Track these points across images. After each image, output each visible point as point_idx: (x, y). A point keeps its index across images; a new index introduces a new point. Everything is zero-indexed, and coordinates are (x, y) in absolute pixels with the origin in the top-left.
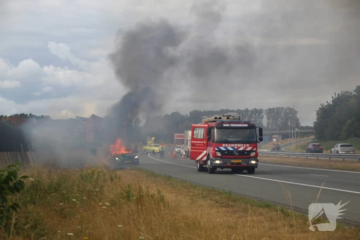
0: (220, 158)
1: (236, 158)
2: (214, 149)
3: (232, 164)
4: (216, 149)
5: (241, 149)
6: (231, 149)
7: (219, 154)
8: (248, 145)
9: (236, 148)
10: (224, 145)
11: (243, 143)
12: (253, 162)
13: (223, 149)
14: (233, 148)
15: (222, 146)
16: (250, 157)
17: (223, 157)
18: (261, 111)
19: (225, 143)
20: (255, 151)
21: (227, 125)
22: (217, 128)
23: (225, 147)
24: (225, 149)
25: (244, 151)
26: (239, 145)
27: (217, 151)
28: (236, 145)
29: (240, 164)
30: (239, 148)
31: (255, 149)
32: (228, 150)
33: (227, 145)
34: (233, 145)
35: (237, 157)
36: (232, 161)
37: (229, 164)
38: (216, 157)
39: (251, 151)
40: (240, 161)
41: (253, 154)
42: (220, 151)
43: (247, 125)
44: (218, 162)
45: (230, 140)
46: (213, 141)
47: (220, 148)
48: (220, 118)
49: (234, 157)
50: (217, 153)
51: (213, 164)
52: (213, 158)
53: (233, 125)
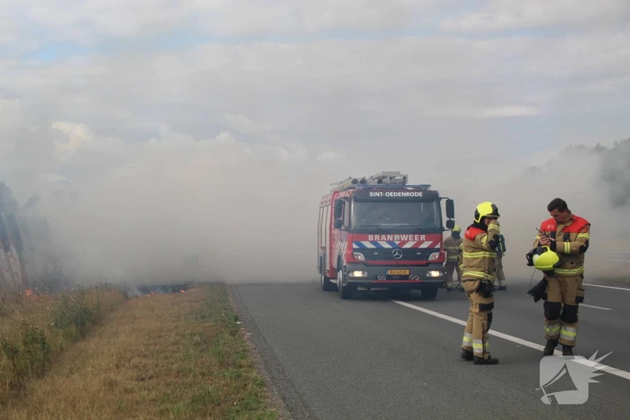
0: (362, 266)
1: (398, 266)
2: (350, 247)
3: (389, 277)
4: (355, 246)
5: (408, 246)
6: (386, 246)
7: (361, 257)
8: (423, 237)
9: (397, 243)
10: (371, 237)
11: (414, 233)
12: (435, 274)
13: (369, 245)
14: (389, 242)
15: (367, 239)
16: (428, 264)
17: (370, 262)
19: (374, 233)
20: (438, 250)
21: (377, 194)
22: (356, 201)
24: (373, 246)
25: (414, 249)
26: (404, 237)
27: (355, 250)
28: (397, 237)
29: (406, 277)
30: (404, 242)
31: (438, 246)
32: (380, 249)
33: (377, 237)
34: (390, 237)
35: (400, 263)
36: (389, 273)
37: (382, 279)
38: (356, 264)
39: (430, 250)
40: (407, 272)
41: (434, 256)
42: (363, 249)
43: (420, 194)
44: (358, 274)
45: (384, 225)
46: (348, 229)
47: (364, 243)
48: (363, 181)
49: (394, 263)
50: (358, 255)
51: (348, 278)
52: (347, 265)
53: (391, 194)
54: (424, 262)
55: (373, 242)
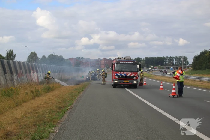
0: (117, 80)
1: (126, 80)
3: (124, 83)
4: (116, 75)
5: (129, 75)
6: (123, 75)
7: (117, 77)
8: (132, 73)
9: (126, 74)
10: (120, 73)
11: (130, 72)
12: (135, 82)
13: (119, 75)
14: (124, 74)
16: (134, 80)
17: (119, 79)
18: (173, 58)
19: (120, 72)
20: (136, 76)
21: (122, 62)
22: (117, 64)
23: (120, 74)
24: (120, 75)
25: (130, 76)
26: (128, 73)
28: (126, 73)
29: (128, 83)
30: (128, 74)
32: (122, 76)
33: (121, 73)
34: (124, 73)
36: (124, 81)
37: (122, 83)
38: (116, 79)
39: (134, 76)
40: (128, 81)
41: (135, 78)
42: (118, 76)
43: (132, 63)
44: (116, 81)
45: (123, 70)
46: (114, 71)
47: (118, 74)
48: (120, 59)
49: (125, 79)
51: (114, 82)
52: (114, 80)
53: (125, 62)
54: (133, 79)
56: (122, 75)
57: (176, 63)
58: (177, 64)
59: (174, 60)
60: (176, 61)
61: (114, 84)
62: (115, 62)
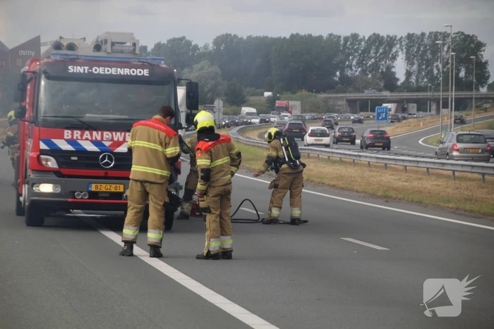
0: (54, 177)
1: (106, 178)
2: (36, 147)
3: (93, 195)
4: (43, 146)
5: (123, 149)
6: (90, 147)
7: (52, 163)
9: (107, 144)
10: (67, 134)
13: (64, 146)
14: (96, 143)
15: (61, 137)
17: (64, 171)
18: (391, 42)
19: (72, 127)
21: (80, 69)
22: (48, 78)
23: (71, 142)
24: (69, 148)
26: (118, 136)
27: (43, 152)
28: (107, 135)
29: (119, 195)
30: (119, 144)
32: (81, 152)
33: (77, 134)
34: (97, 135)
35: (111, 173)
36: (93, 188)
37: (81, 196)
38: (45, 174)
40: (121, 189)
42: (55, 152)
43: (145, 72)
44: (46, 188)
45: (89, 117)
46: (34, 121)
47: (56, 141)
48: (71, 47)
49: (102, 173)
50: (47, 160)
51: (31, 192)
52: (31, 175)
53: (100, 70)
55: (72, 142)
56: (85, 151)
57: (409, 74)
58: (413, 79)
59: (394, 58)
60: (409, 60)
61: (33, 203)
62: (37, 66)
